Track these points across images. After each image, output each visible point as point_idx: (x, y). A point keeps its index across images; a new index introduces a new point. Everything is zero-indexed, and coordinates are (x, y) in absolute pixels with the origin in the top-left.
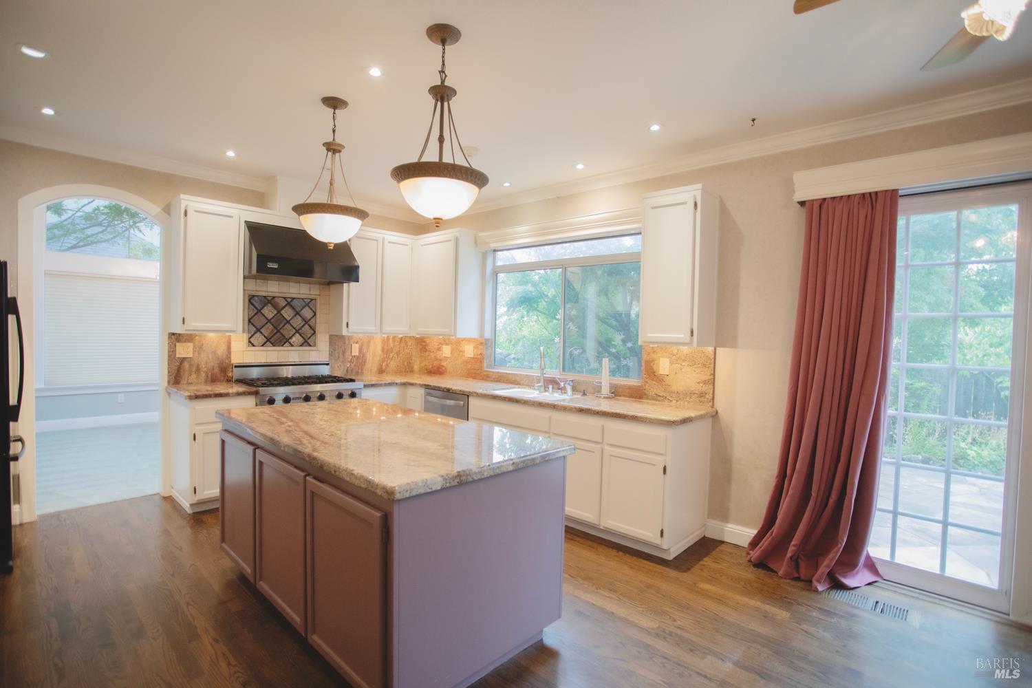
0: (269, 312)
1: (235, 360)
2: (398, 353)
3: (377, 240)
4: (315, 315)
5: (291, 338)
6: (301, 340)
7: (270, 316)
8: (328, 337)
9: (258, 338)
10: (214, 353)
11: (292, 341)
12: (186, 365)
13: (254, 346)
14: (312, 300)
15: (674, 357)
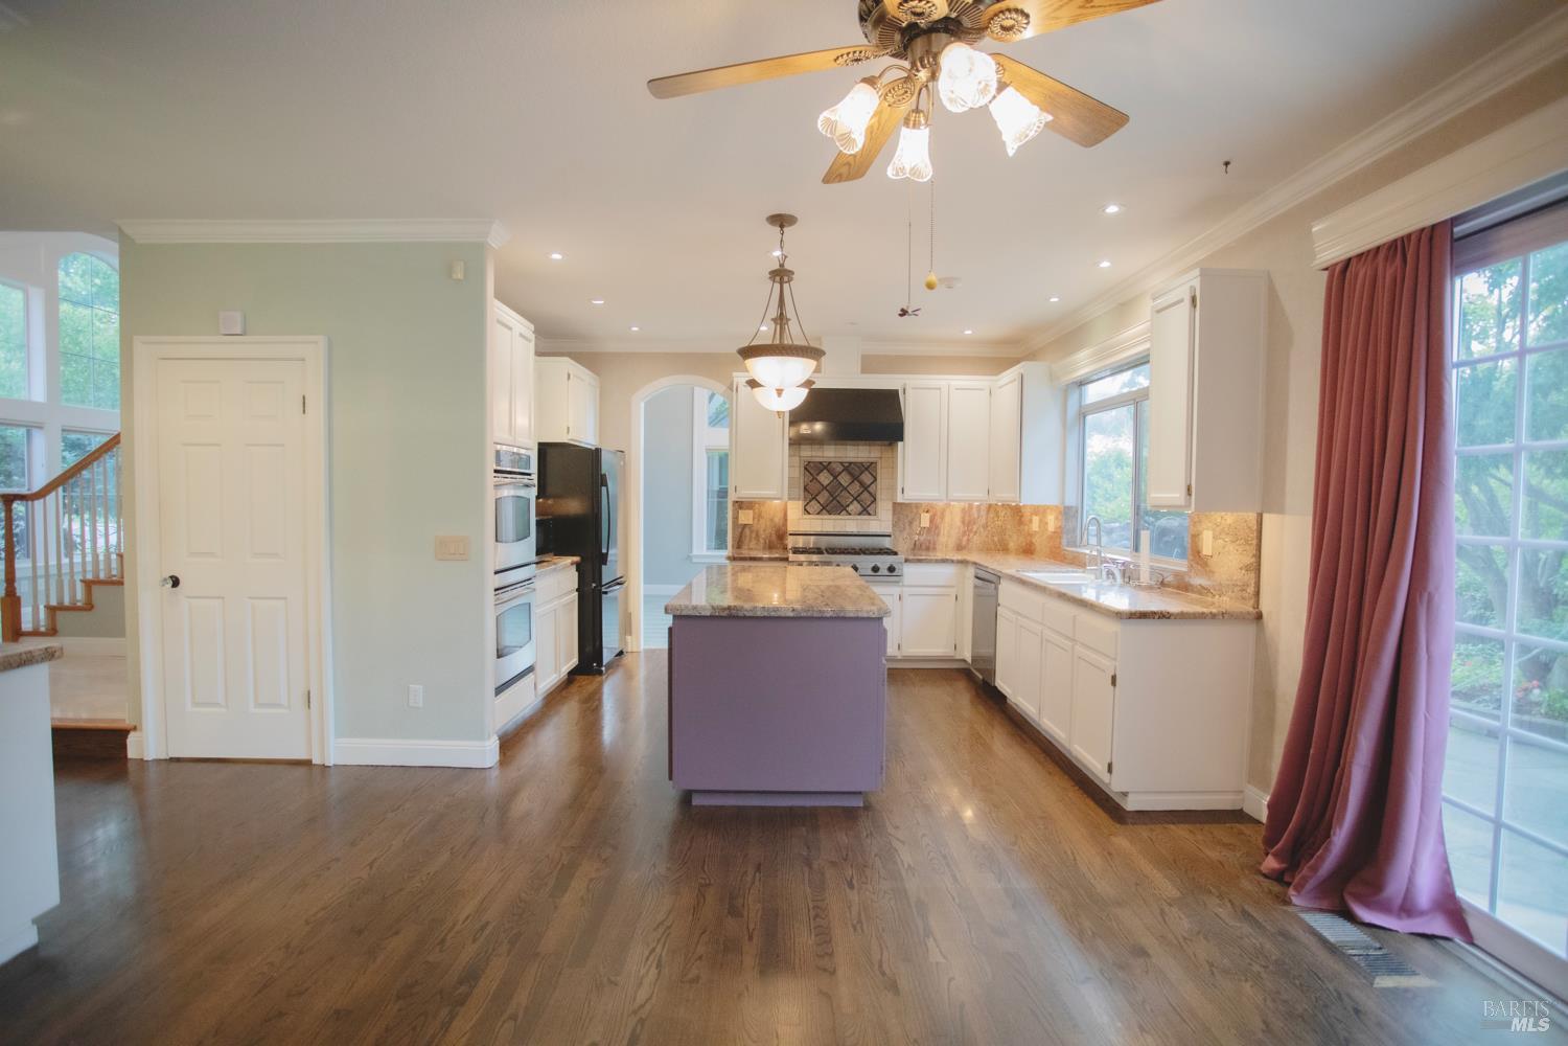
0: (825, 479)
1: (791, 528)
2: (985, 526)
3: (940, 389)
4: (875, 479)
5: (848, 506)
6: (860, 508)
7: (826, 483)
8: (890, 506)
9: (814, 506)
10: (772, 520)
11: (849, 509)
12: (747, 531)
13: (809, 513)
14: (872, 463)
15: (1218, 529)
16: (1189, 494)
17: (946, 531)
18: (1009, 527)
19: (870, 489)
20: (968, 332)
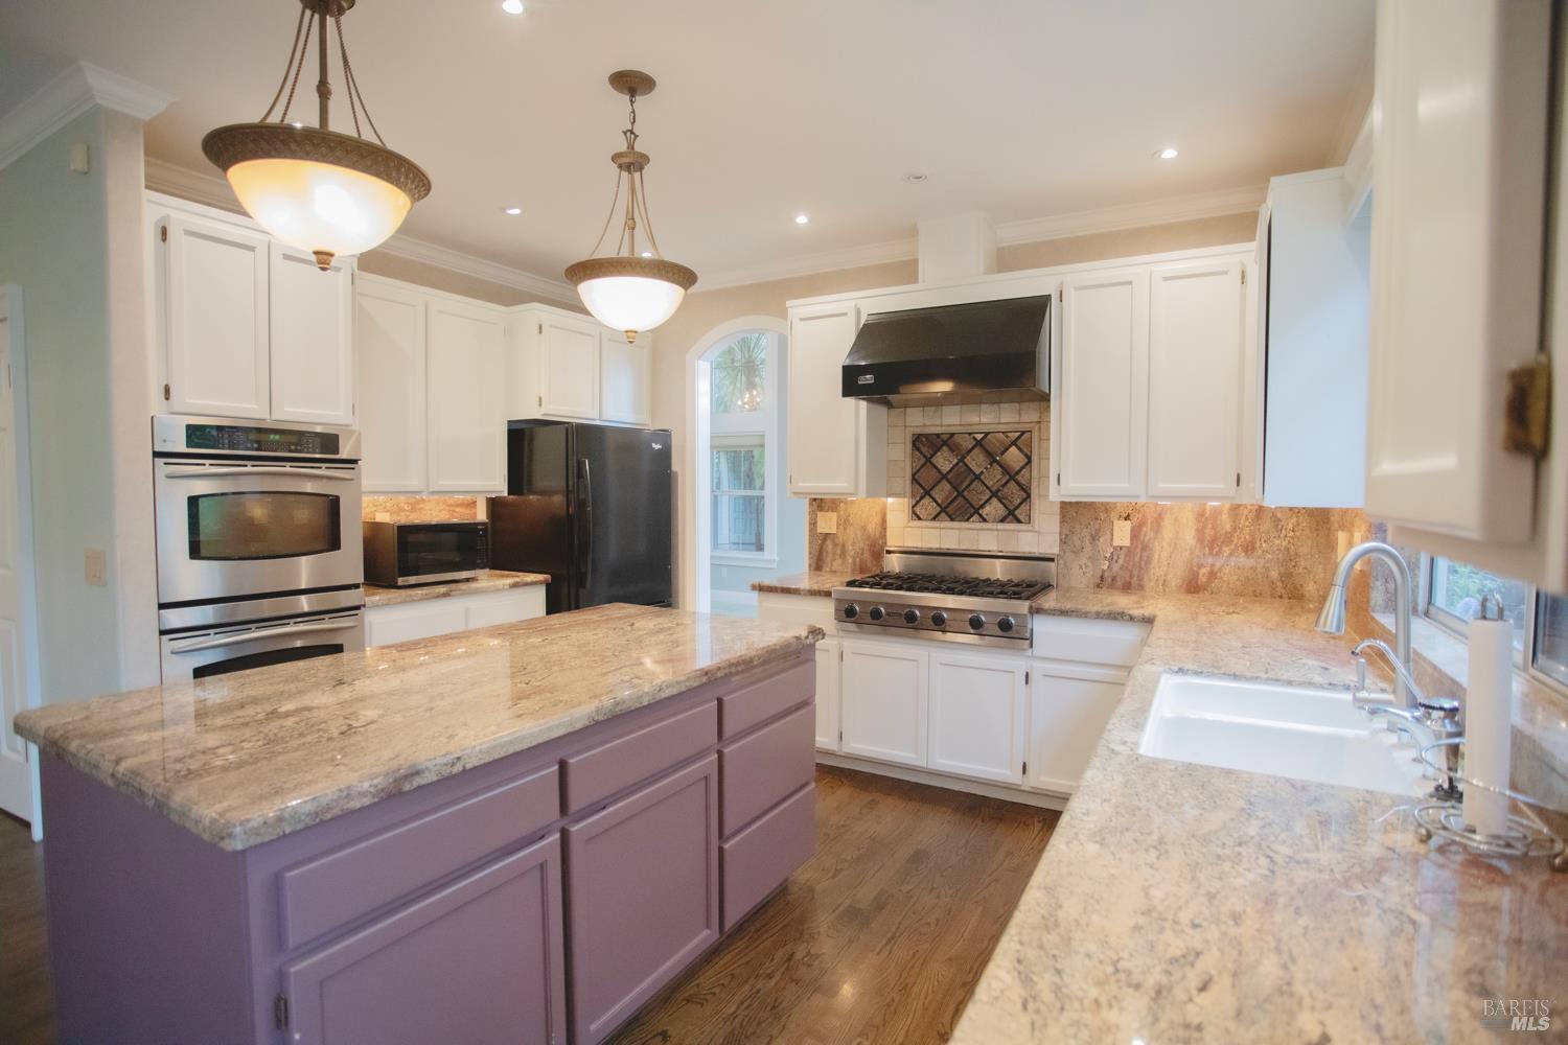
0: (944, 461)
1: (892, 542)
2: (1250, 548)
4: (1029, 461)
5: (982, 506)
6: (1002, 511)
7: (946, 467)
8: (1056, 507)
9: (928, 506)
11: (984, 512)
12: (829, 544)
13: (920, 519)
14: (1023, 433)
17: (1165, 554)
19: (1018, 478)
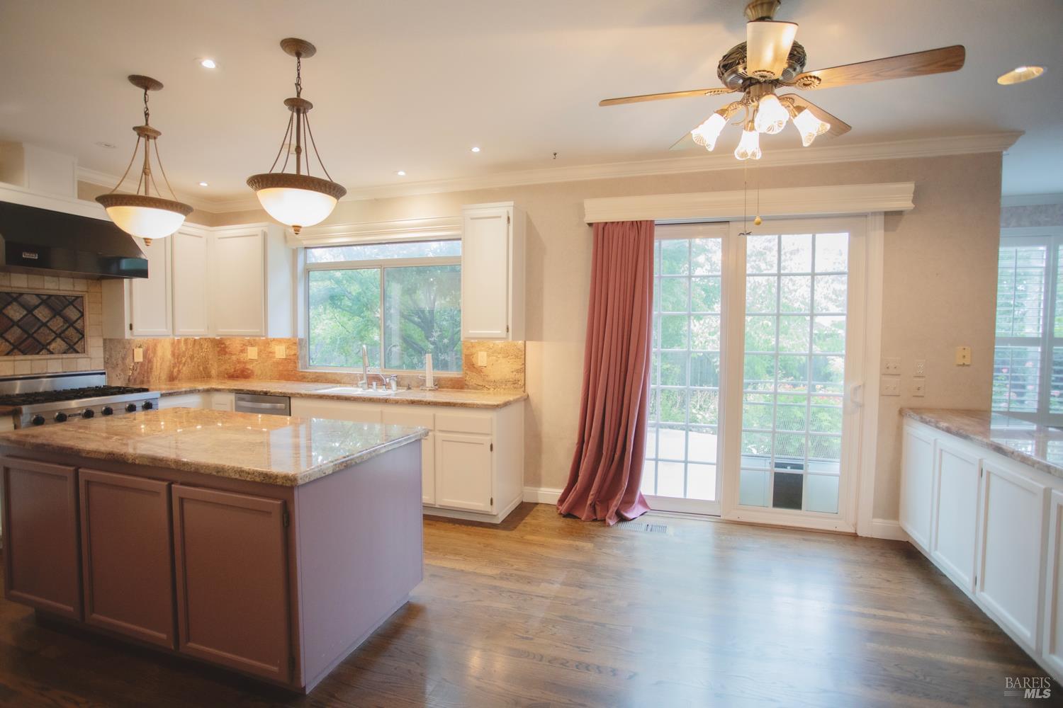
2: (192, 358)
4: (82, 315)
5: (49, 344)
7: (17, 317)
8: (101, 341)
11: (51, 347)
14: (77, 297)
15: (491, 351)
16: (508, 331)
17: (159, 364)
18: (210, 357)
19: (76, 325)
20: (204, 184)
